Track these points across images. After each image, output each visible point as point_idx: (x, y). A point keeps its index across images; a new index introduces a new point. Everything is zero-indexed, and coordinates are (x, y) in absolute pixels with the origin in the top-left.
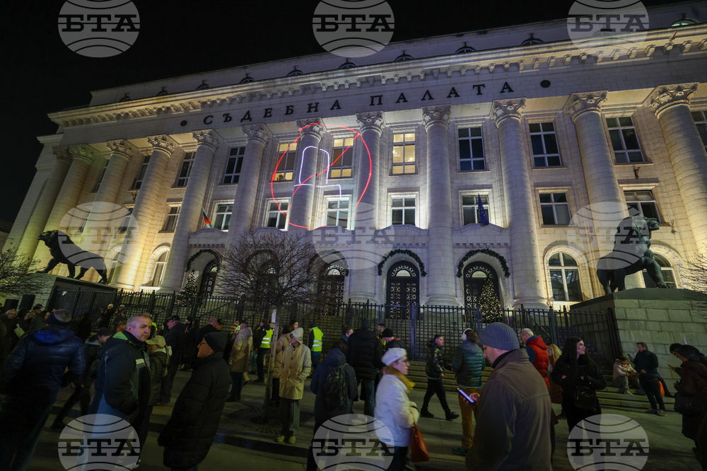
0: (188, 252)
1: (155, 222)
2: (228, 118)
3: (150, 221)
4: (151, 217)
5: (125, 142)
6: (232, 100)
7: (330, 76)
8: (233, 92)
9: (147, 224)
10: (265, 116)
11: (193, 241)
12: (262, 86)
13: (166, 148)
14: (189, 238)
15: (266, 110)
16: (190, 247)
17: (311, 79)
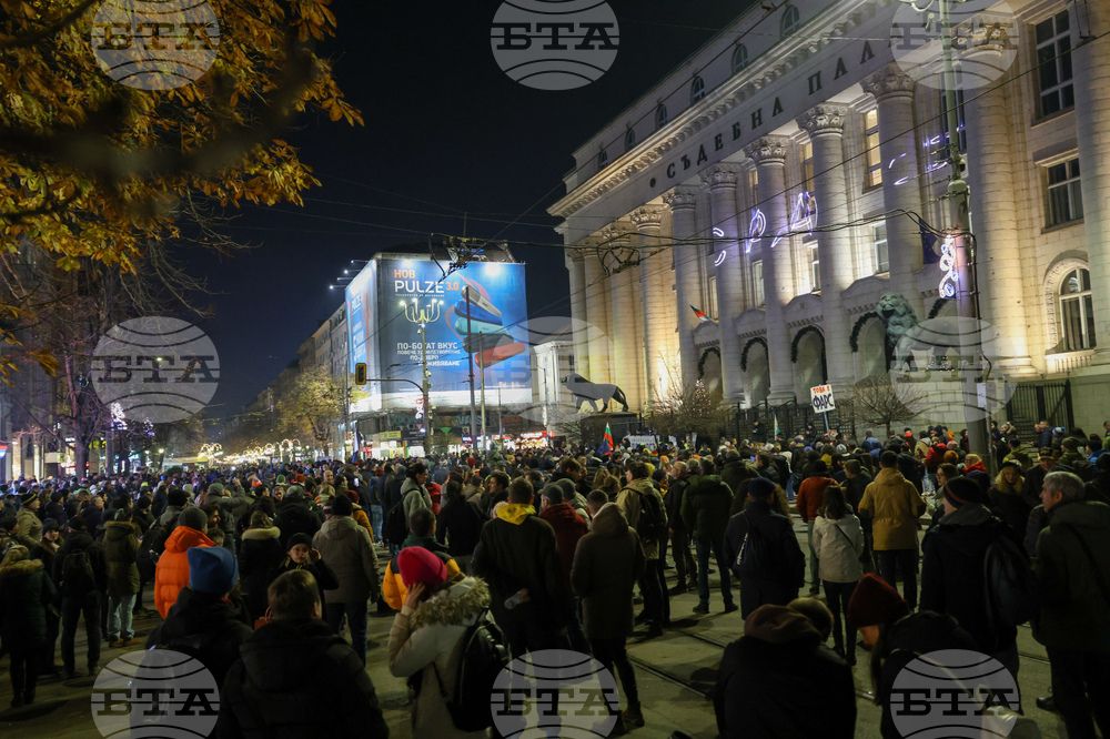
0: (697, 354)
1: (668, 320)
2: (686, 162)
3: (663, 321)
4: (663, 316)
5: (615, 224)
6: (681, 135)
7: (753, 71)
8: (675, 129)
9: (660, 326)
10: (717, 149)
11: (698, 341)
12: (696, 111)
13: (651, 221)
14: (693, 337)
15: (716, 138)
16: (697, 348)
17: (737, 82)
